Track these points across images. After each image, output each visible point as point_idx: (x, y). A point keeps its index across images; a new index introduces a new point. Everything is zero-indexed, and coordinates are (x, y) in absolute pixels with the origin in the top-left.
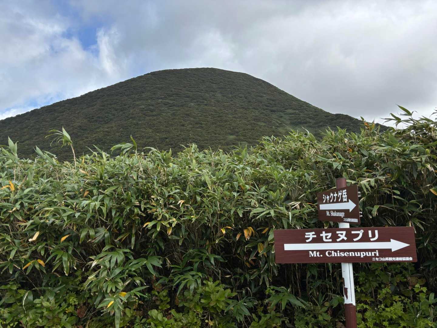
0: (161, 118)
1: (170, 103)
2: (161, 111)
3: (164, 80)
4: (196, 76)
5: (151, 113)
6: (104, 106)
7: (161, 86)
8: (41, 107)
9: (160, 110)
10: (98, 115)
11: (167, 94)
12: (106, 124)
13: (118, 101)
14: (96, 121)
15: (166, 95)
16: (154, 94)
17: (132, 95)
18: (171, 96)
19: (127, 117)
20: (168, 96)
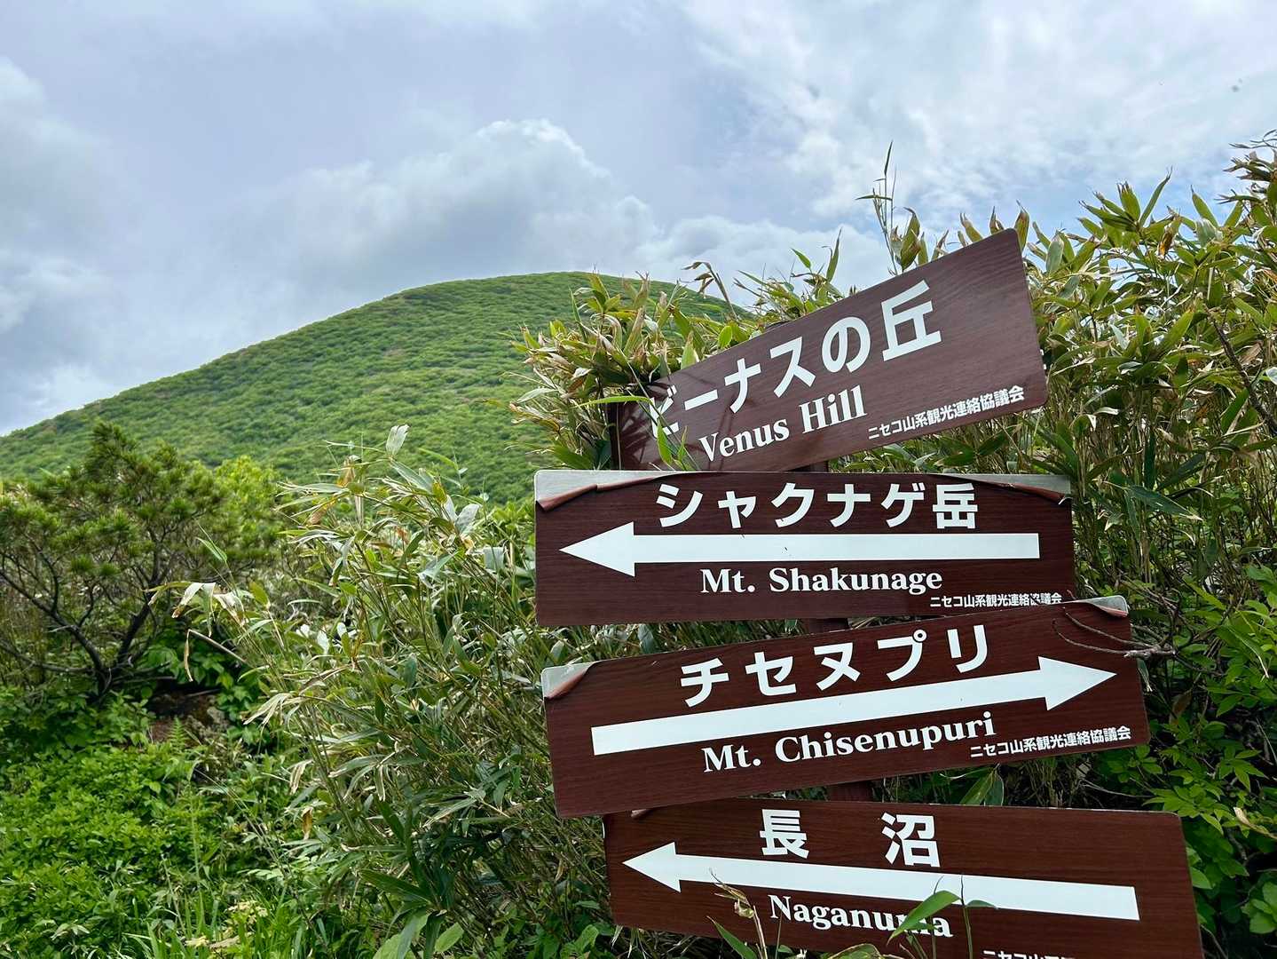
0: (442, 421)
1: (462, 377)
2: (439, 400)
3: (442, 312)
4: (531, 297)
5: (412, 406)
6: (270, 392)
7: (435, 328)
8: (86, 403)
9: (437, 397)
10: (256, 421)
11: (452, 350)
12: (278, 443)
13: (311, 377)
14: (251, 437)
15: (452, 354)
16: (416, 352)
17: (353, 356)
18: (466, 357)
19: (342, 421)
20: (457, 356)
